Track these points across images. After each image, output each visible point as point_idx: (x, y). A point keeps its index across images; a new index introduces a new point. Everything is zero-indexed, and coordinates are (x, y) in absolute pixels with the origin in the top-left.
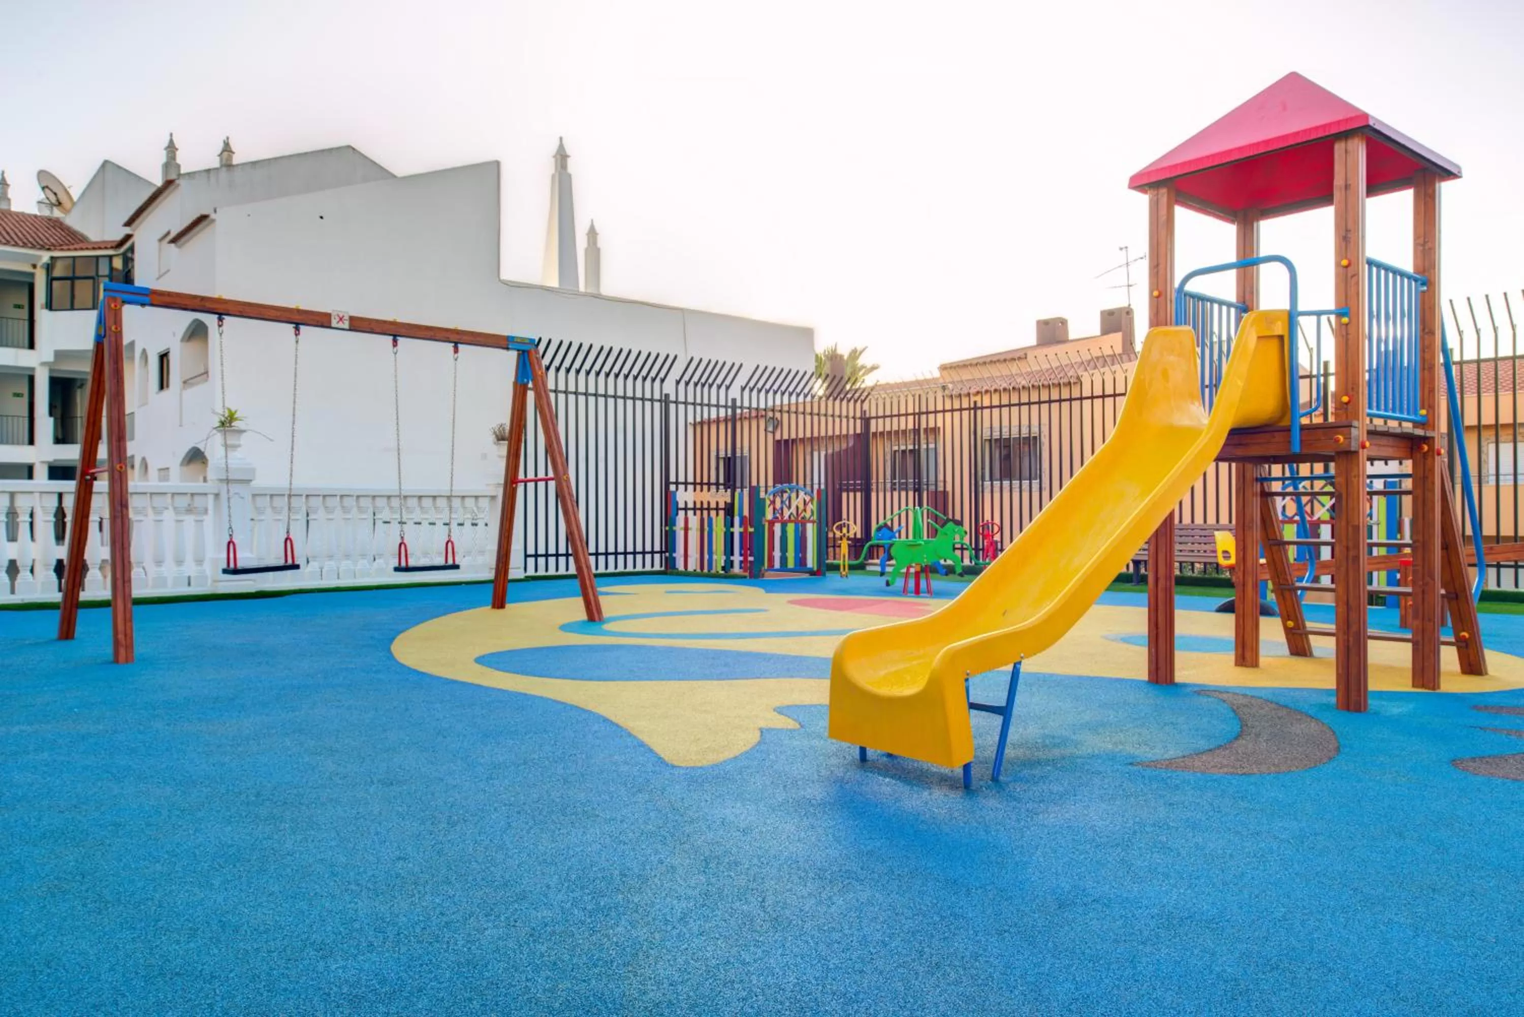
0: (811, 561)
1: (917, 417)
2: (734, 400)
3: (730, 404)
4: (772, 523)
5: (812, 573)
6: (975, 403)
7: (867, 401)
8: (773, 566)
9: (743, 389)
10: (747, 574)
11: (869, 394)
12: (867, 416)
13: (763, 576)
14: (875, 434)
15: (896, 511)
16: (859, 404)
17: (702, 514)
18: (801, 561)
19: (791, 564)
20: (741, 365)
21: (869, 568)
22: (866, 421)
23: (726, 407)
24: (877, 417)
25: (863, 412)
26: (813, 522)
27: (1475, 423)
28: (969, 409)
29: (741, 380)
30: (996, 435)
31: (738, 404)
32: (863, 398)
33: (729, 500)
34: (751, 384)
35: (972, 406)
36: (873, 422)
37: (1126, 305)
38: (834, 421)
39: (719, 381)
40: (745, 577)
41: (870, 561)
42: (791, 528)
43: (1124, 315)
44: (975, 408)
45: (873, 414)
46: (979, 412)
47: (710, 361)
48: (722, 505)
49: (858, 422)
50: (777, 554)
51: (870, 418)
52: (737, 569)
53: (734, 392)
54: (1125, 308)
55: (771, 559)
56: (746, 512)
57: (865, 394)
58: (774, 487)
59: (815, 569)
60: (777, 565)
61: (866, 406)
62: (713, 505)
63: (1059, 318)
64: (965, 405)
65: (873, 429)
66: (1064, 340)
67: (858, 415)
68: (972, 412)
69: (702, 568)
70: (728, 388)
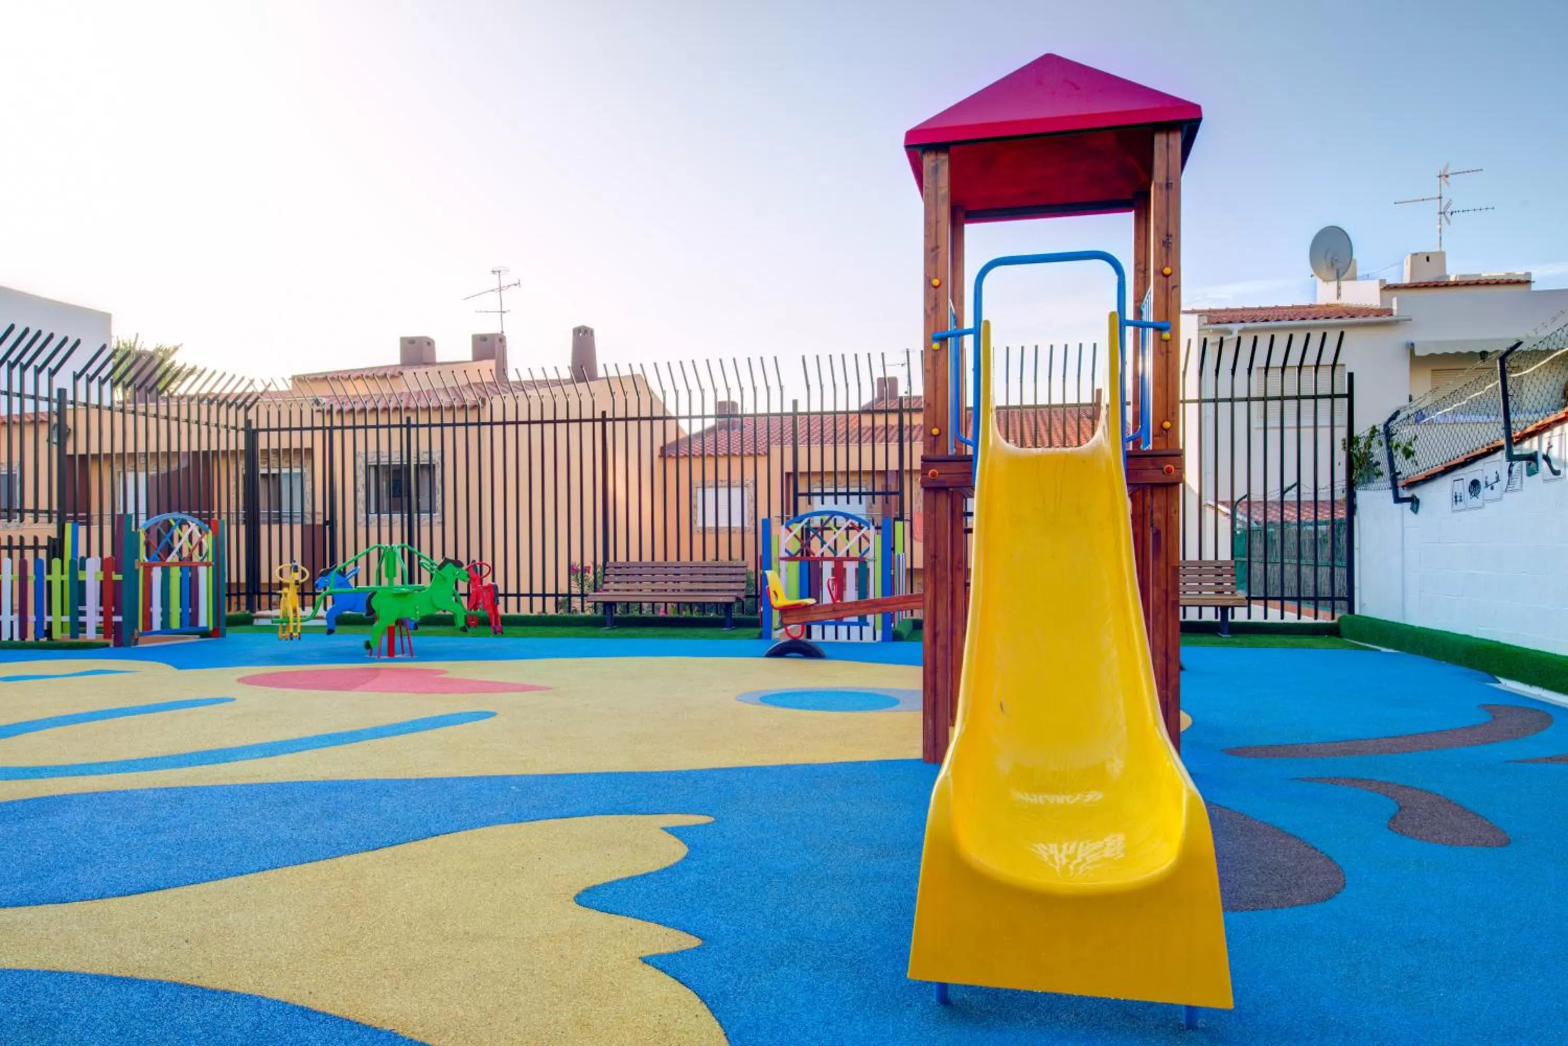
0: (205, 619)
1: (327, 432)
2: (62, 392)
3: (55, 395)
4: (148, 569)
5: (204, 634)
6: (408, 419)
7: (254, 409)
8: (151, 627)
9: (77, 377)
10: (111, 642)
11: (256, 400)
12: (254, 427)
13: (136, 642)
14: (266, 452)
15: (362, 549)
16: (241, 412)
17: (22, 556)
18: (191, 617)
19: (175, 624)
20: (78, 343)
21: (256, 622)
22: (252, 435)
23: (49, 399)
24: (268, 430)
25: (248, 422)
26: (208, 565)
27: (806, 470)
28: (401, 426)
29: (76, 363)
30: (384, 460)
31: (70, 397)
32: (248, 404)
33: (54, 535)
34: (91, 371)
35: (404, 422)
36: (262, 437)
37: (499, 332)
38: (209, 432)
39: (39, 362)
40: (107, 645)
41: (259, 613)
42: (175, 573)
43: (497, 340)
44: (409, 426)
45: (263, 424)
46: (413, 431)
47: (27, 331)
48: (43, 542)
49: (242, 434)
50: (156, 609)
51: (258, 430)
52: (91, 635)
53: (63, 380)
54: (497, 334)
55: (148, 617)
56: (107, 553)
57: (250, 401)
58: (148, 518)
59: (211, 628)
60: (157, 625)
61: (252, 415)
62: (29, 542)
63: (426, 338)
64: (395, 420)
65: (262, 444)
66: (430, 362)
67: (241, 424)
68: (405, 430)
69: (23, 633)
70: (52, 373)
